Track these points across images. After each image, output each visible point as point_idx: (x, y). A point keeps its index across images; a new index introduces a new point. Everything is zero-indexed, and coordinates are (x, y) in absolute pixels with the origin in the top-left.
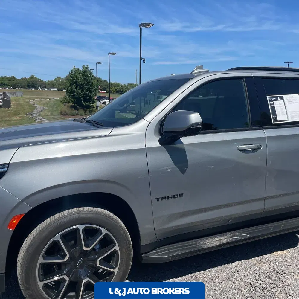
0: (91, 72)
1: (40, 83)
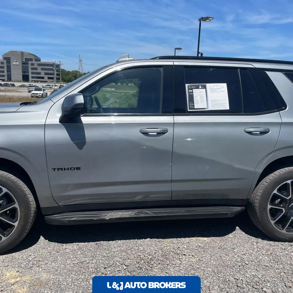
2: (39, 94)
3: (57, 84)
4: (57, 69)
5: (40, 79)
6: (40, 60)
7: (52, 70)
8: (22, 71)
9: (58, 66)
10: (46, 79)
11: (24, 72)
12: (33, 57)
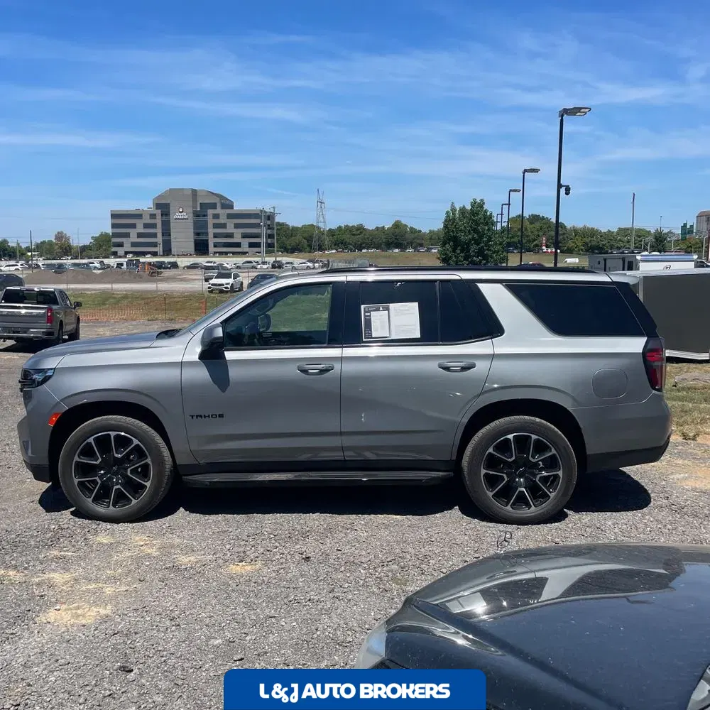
0: (488, 214)
1: (413, 236)
2: (225, 286)
3: (267, 259)
4: (269, 222)
5: (231, 247)
6: (232, 207)
7: (258, 226)
8: (194, 233)
9: (270, 217)
10: (245, 247)
11: (198, 234)
12: (216, 200)
